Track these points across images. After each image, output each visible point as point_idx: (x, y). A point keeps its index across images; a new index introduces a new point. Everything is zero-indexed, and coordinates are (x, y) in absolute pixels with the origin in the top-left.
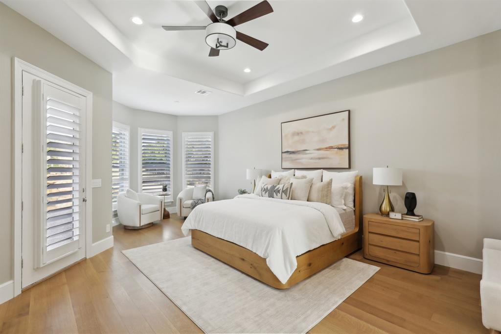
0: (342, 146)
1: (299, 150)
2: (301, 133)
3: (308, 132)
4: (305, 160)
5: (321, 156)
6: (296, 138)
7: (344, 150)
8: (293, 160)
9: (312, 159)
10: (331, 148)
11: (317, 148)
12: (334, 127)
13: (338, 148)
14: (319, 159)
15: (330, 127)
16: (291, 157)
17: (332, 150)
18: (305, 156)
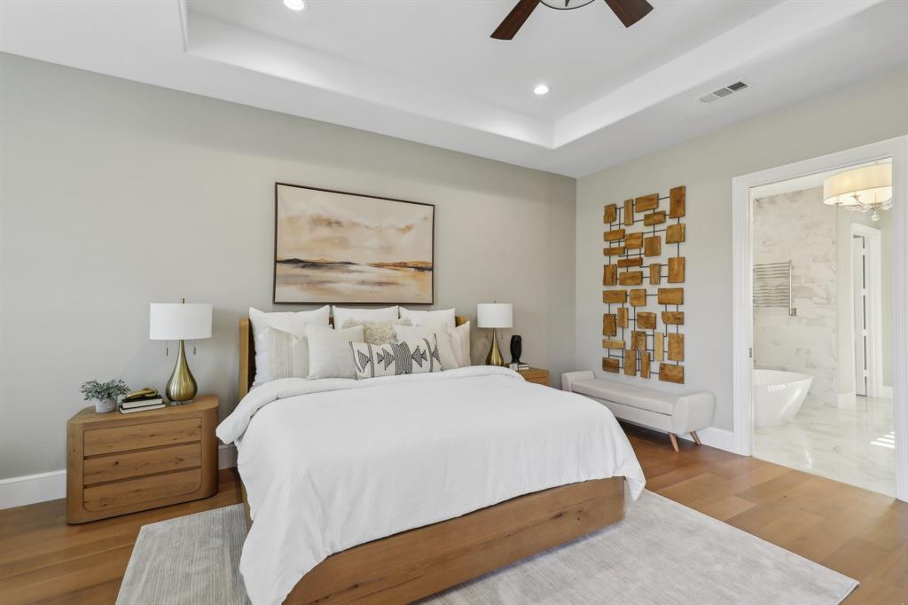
0: (423, 266)
1: (330, 259)
2: (338, 223)
3: (355, 225)
4: (345, 284)
5: (384, 280)
6: (324, 232)
7: (426, 272)
8: (311, 284)
9: (363, 283)
10: (403, 265)
11: (376, 262)
12: (409, 228)
13: (415, 268)
14: (380, 284)
15: (403, 226)
16: (306, 276)
17: (405, 269)
18: (346, 276)
